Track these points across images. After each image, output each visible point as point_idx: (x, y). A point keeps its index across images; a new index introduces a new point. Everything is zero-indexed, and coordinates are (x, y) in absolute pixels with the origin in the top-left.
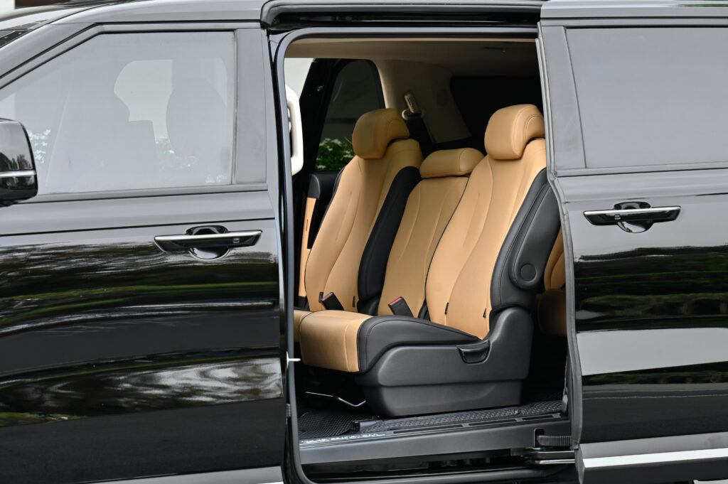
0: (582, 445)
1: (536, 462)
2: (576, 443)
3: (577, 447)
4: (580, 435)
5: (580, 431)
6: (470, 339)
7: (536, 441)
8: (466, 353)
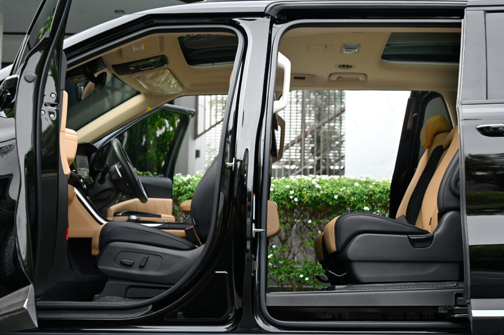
0: (471, 300)
1: (453, 315)
2: (468, 298)
3: (469, 301)
4: (469, 291)
5: (469, 288)
6: (420, 231)
7: (456, 302)
8: (413, 239)
